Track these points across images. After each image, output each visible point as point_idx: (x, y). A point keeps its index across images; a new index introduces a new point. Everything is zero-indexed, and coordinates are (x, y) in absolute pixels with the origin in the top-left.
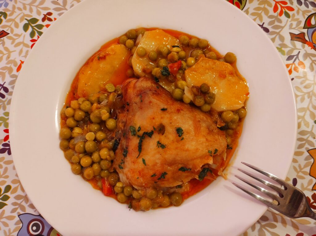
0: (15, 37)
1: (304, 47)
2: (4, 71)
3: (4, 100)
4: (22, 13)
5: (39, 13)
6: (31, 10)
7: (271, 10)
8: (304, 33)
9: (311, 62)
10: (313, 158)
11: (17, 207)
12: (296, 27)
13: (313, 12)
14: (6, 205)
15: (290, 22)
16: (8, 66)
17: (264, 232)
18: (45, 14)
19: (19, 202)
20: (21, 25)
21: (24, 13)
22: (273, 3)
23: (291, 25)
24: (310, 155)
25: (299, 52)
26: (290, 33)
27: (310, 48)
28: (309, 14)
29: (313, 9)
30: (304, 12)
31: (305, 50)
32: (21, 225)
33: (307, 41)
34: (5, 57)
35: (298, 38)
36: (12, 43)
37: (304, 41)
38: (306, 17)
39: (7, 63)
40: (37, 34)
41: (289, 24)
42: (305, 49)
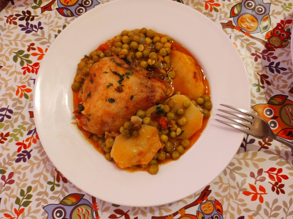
0: (8, 69)
1: (233, 31)
2: (6, 97)
3: (10, 120)
4: (9, 48)
5: (23, 46)
6: (16, 45)
7: (203, 8)
8: (231, 21)
9: (240, 41)
10: (257, 112)
11: (40, 201)
12: (224, 18)
13: (235, 4)
14: (30, 202)
15: (219, 15)
16: (8, 92)
17: (234, 175)
18: (29, 45)
19: (41, 197)
20: (11, 58)
21: (11, 48)
22: (204, 4)
23: (220, 17)
24: (255, 110)
25: (231, 36)
26: (221, 23)
27: (238, 31)
28: (232, 6)
29: (234, 2)
30: (228, 6)
31: (235, 34)
32: (47, 215)
33: (234, 26)
34: (3, 86)
35: (228, 25)
36: (7, 74)
37: (233, 27)
38: (230, 9)
39: (7, 90)
40: (25, 63)
41: (218, 16)
42: (234, 32)
